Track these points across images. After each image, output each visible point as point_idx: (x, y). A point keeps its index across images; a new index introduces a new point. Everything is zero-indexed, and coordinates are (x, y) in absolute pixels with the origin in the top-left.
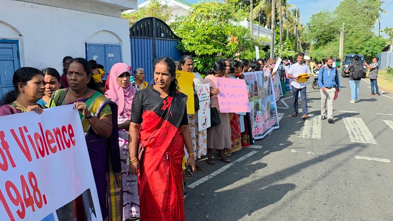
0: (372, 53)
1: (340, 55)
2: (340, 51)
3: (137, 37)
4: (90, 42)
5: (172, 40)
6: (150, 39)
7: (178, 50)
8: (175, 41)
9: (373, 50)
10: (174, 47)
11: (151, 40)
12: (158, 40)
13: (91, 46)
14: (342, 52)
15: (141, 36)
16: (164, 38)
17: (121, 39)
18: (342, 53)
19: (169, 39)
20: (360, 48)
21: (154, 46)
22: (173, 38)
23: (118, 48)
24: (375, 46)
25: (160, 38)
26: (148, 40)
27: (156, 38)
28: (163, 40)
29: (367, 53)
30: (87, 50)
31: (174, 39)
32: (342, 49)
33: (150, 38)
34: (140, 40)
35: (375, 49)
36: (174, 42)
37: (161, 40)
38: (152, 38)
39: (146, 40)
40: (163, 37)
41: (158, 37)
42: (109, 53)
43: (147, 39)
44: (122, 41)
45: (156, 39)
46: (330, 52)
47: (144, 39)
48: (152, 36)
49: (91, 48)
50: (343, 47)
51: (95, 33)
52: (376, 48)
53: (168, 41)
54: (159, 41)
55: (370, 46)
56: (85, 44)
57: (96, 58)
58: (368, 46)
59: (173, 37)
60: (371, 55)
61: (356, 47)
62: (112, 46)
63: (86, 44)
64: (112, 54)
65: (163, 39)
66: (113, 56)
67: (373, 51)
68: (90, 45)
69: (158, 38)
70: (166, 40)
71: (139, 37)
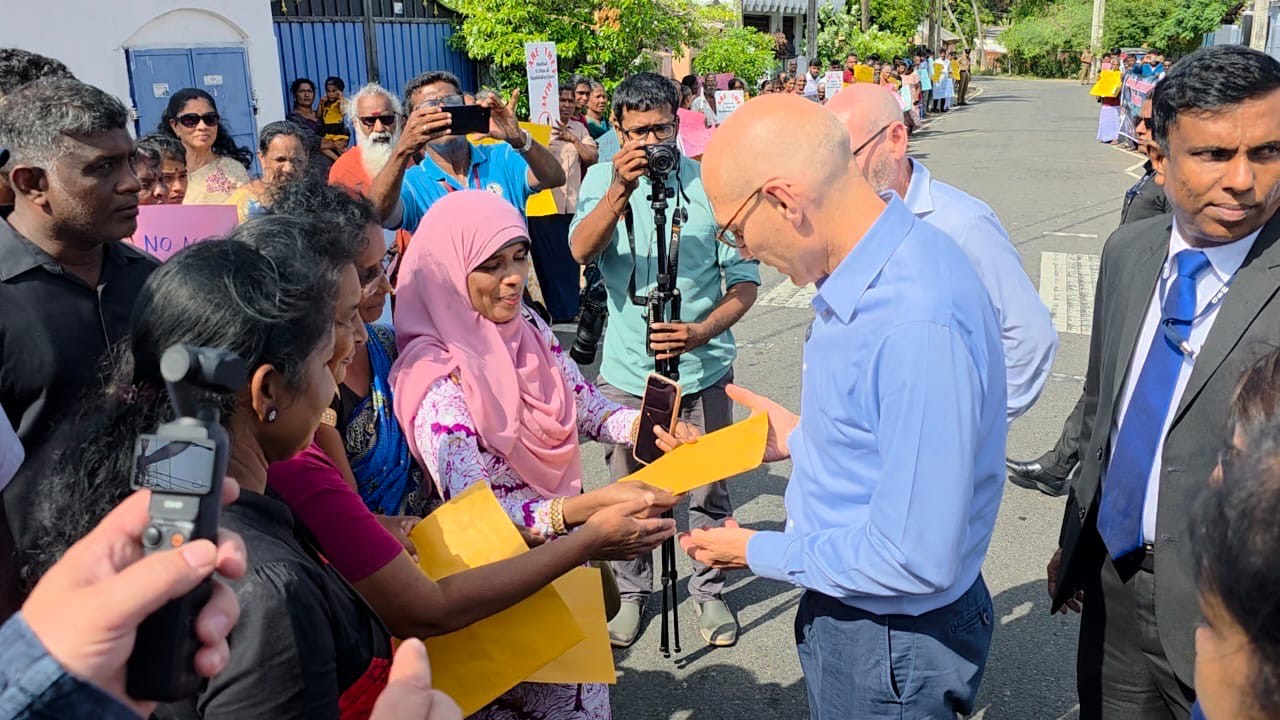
0: (1195, 29)
1: (1094, 35)
2: (1095, 22)
3: (307, 18)
4: (140, 43)
5: (431, 20)
6: (354, 23)
7: (453, 50)
8: (443, 23)
9: (1198, 18)
10: (440, 43)
11: (359, 26)
12: (383, 23)
13: (143, 58)
14: (1100, 27)
15: (324, 15)
16: (402, 16)
17: (243, 32)
18: (1101, 31)
19: (421, 19)
20: (1159, 11)
21: (369, 42)
22: (434, 16)
23: (235, 58)
24: (1207, 5)
25: (391, 19)
26: (349, 26)
27: (375, 18)
28: (401, 23)
29: (1180, 31)
30: (133, 69)
31: (439, 16)
32: (1102, 16)
33: (354, 19)
34: (318, 26)
35: (1205, 16)
36: (439, 26)
37: (392, 23)
38: (361, 18)
39: (339, 26)
40: (401, 12)
41: (381, 16)
42: (206, 75)
43: (344, 23)
44: (247, 37)
45: (374, 22)
46: (1064, 28)
47: (334, 23)
48: (363, 14)
49: (145, 63)
50: (1103, 11)
51: (157, 18)
52: (1208, 10)
53: (418, 24)
54: (388, 27)
55: (1189, 8)
56: (123, 52)
57: (164, 90)
58: (1184, 6)
59: (436, 12)
60: (1192, 35)
61: (1146, 11)
62: (215, 53)
63: (127, 52)
64: (216, 76)
65: (398, 19)
66: (221, 82)
67: (1197, 22)
68: (140, 55)
69: (381, 19)
70: (410, 23)
71: (316, 19)
